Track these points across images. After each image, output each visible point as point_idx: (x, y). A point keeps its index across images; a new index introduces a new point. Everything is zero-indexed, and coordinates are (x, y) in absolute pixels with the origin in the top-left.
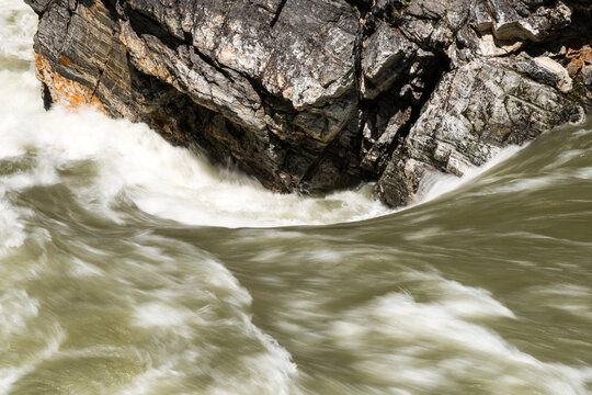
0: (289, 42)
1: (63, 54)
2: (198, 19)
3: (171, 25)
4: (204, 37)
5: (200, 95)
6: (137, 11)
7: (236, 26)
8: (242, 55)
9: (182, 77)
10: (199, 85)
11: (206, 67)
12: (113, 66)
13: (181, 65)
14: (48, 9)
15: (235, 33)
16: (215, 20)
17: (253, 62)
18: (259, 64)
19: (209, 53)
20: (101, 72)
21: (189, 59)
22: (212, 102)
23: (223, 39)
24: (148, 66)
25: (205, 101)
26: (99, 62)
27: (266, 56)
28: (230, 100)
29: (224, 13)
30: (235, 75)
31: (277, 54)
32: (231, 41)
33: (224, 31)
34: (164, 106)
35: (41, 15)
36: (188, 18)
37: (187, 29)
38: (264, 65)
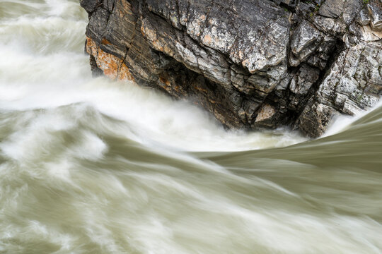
0: (246, 31)
1: (104, 37)
2: (190, 17)
3: (174, 21)
4: (194, 28)
5: (191, 64)
6: (152, 12)
7: (213, 21)
8: (217, 39)
9: (180, 52)
10: (190, 57)
11: (195, 47)
12: (136, 45)
13: (179, 45)
14: (95, 10)
15: (213, 26)
16: (201, 18)
17: (224, 43)
18: (228, 45)
19: (196, 38)
20: (128, 49)
21: (184, 42)
22: (198, 68)
23: (206, 29)
24: (158, 46)
25: (194, 67)
26: (126, 43)
27: (232, 40)
28: (209, 67)
29: (206, 14)
30: (213, 52)
31: (239, 38)
32: (210, 31)
33: (207, 24)
34: (166, 70)
35: (90, 14)
36: (184, 16)
37: (183, 23)
38: (230, 46)
